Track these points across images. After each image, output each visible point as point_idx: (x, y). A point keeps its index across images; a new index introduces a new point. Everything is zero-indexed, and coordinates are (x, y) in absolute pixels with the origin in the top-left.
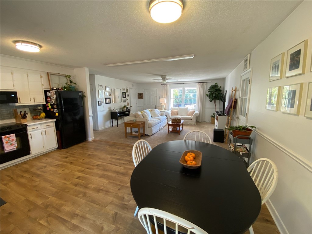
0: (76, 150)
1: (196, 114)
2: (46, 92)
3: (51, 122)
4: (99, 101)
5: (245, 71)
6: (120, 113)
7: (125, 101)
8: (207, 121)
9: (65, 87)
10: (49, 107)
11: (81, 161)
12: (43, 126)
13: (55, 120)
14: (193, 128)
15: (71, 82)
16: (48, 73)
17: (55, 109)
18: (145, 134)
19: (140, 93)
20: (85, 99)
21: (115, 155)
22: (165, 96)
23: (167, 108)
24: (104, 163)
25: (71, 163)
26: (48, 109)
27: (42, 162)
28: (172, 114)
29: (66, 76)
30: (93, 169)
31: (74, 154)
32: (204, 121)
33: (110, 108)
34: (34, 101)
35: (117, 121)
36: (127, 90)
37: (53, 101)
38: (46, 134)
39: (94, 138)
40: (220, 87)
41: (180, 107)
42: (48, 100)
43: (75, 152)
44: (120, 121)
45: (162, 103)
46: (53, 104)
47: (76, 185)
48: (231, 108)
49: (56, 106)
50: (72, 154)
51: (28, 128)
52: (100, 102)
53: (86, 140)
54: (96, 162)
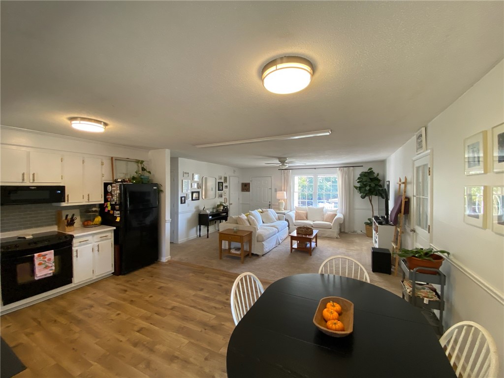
0: (141, 277)
1: (339, 218)
2: (106, 185)
3: (108, 232)
4: (181, 198)
5: (418, 153)
6: (213, 215)
7: (221, 196)
8: (359, 232)
9: (134, 178)
10: (107, 207)
11: (147, 298)
12: (97, 238)
13: (115, 228)
14: (334, 244)
15: (143, 169)
16: (112, 158)
17: (117, 211)
18: (252, 252)
19: (245, 183)
20: (162, 195)
21: (202, 290)
22: (286, 188)
23: (288, 207)
24: (183, 304)
25: (132, 301)
26: (106, 211)
27: (88, 298)
28: (297, 217)
29: (138, 162)
30: (164, 315)
31: (137, 286)
32: (354, 232)
33: (197, 208)
34: (89, 200)
35: (208, 228)
36: (225, 179)
37: (115, 199)
38: (98, 251)
39: (170, 257)
40: (378, 174)
41: (311, 206)
42: (108, 197)
43: (139, 281)
44: (212, 229)
45: (279, 200)
46: (114, 203)
47: (135, 345)
48: (401, 212)
49: (118, 206)
50: (133, 285)
51: (75, 241)
52: (183, 198)
53: (159, 260)
54: (170, 301)
